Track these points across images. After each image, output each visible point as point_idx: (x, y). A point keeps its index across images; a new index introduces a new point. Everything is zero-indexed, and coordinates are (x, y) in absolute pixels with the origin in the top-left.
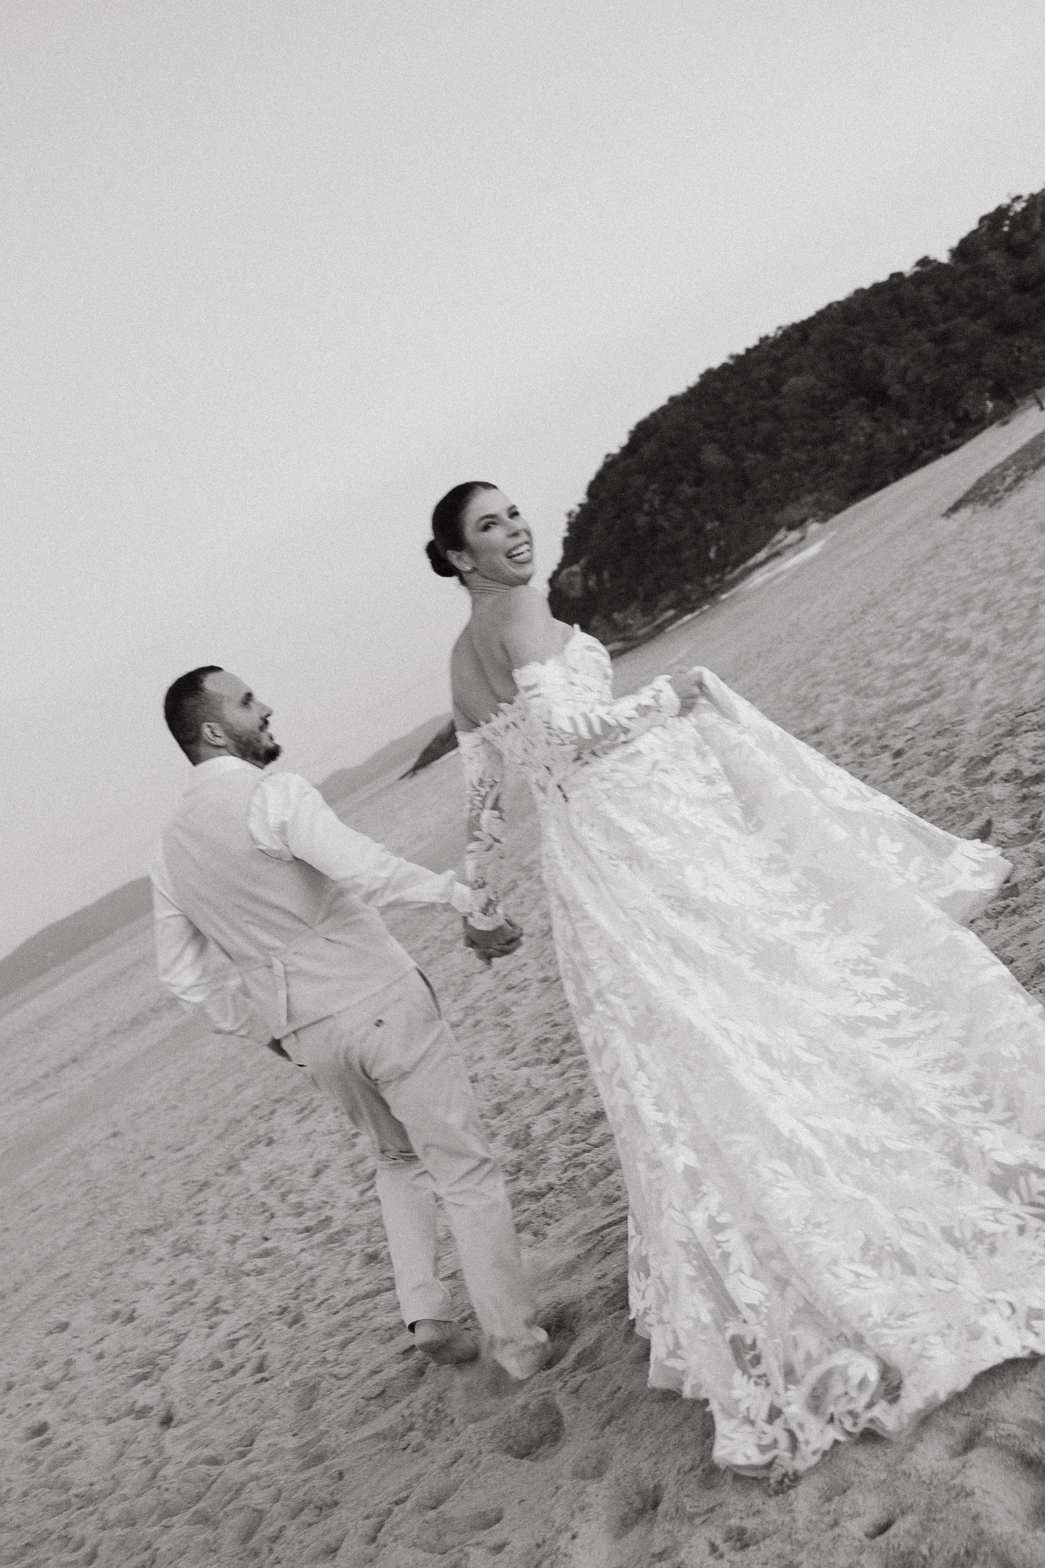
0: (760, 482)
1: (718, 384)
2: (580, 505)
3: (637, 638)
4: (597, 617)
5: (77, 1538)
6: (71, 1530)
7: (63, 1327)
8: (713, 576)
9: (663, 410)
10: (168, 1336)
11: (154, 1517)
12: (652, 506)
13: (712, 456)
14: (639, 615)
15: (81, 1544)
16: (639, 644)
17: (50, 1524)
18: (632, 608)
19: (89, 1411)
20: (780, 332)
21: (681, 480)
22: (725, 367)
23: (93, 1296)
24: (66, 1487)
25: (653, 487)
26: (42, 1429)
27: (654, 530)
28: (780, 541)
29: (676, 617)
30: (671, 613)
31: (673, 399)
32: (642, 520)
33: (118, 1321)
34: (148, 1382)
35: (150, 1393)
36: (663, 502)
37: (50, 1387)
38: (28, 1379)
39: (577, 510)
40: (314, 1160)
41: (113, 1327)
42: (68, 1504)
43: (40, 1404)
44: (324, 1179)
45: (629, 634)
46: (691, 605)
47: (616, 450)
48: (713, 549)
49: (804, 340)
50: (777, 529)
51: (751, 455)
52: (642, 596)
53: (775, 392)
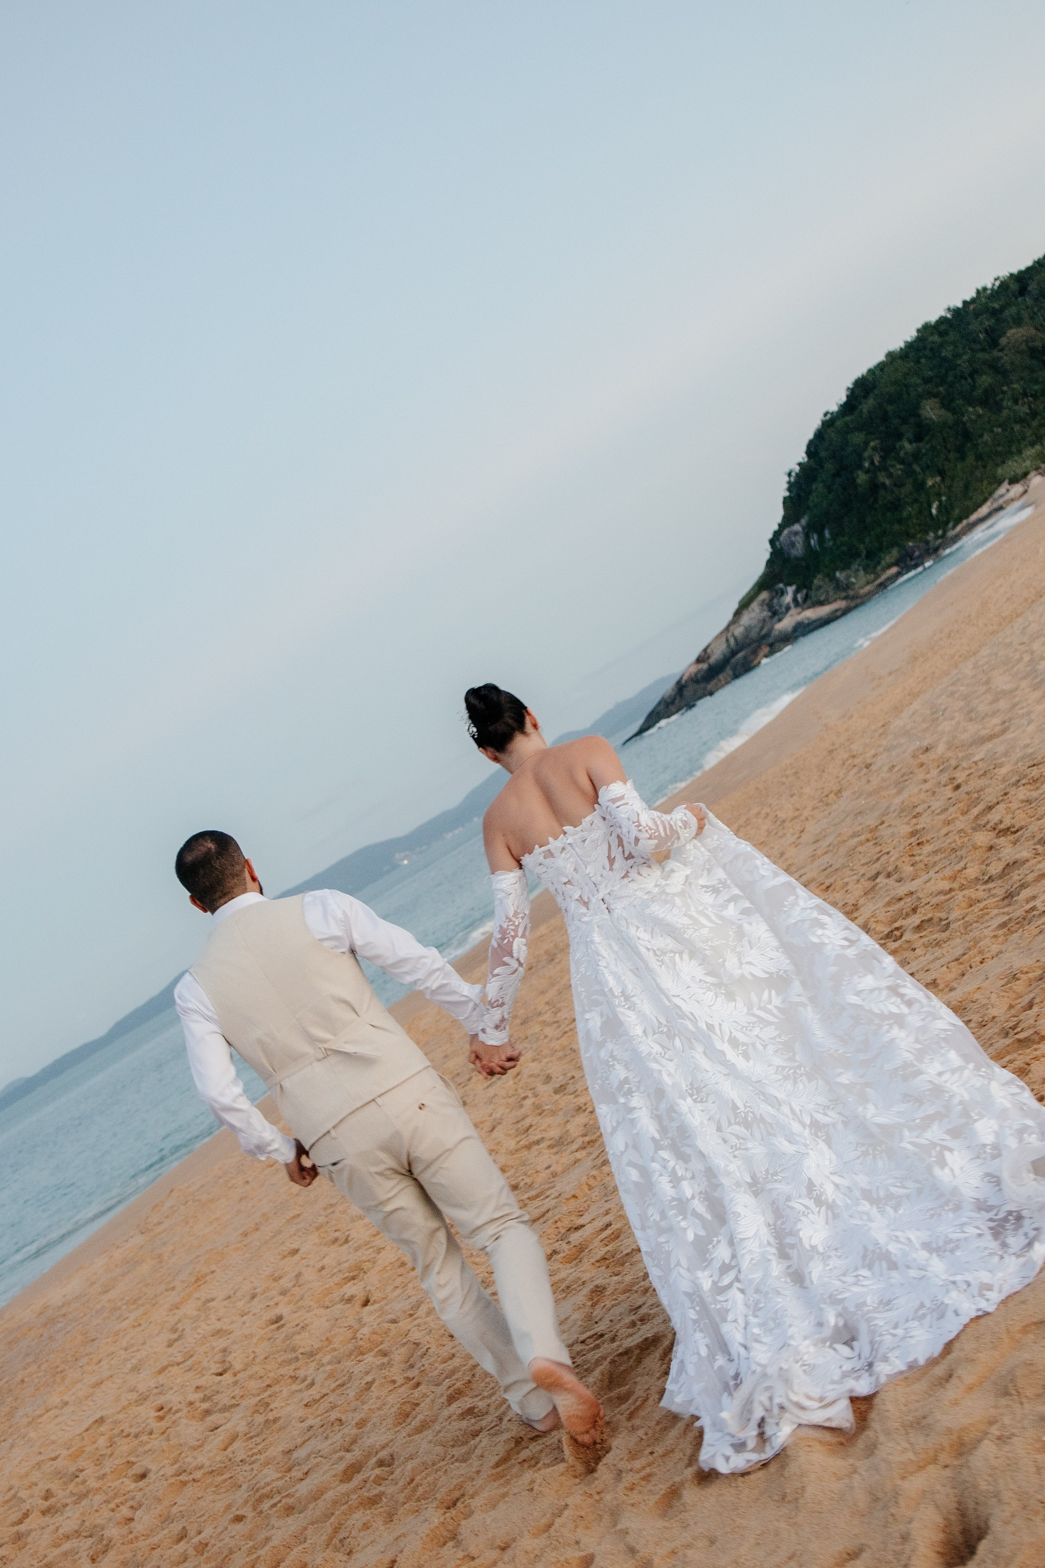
0: (981, 436)
1: (936, 338)
2: (800, 464)
3: (861, 597)
4: (820, 576)
5: (302, 1376)
6: (298, 1372)
7: (295, 1252)
8: (935, 532)
9: (881, 367)
10: (371, 1250)
11: (353, 1357)
12: (872, 463)
13: (931, 411)
14: (862, 573)
15: (305, 1380)
16: (863, 603)
17: (283, 1371)
18: (855, 566)
19: (312, 1303)
20: (997, 283)
21: (900, 436)
22: (942, 321)
23: (318, 1229)
24: (294, 1350)
25: (872, 444)
26: (279, 1318)
27: (875, 487)
28: (1002, 496)
29: (899, 574)
30: (894, 570)
31: (890, 355)
32: (862, 478)
33: (336, 1245)
34: (355, 1281)
35: (355, 1288)
36: (883, 458)
37: (284, 1293)
38: (268, 1289)
39: (797, 469)
40: (492, 1118)
41: (334, 1248)
42: (297, 1359)
43: (277, 1304)
44: (495, 1133)
45: (851, 593)
46: (913, 563)
47: (834, 408)
48: (935, 505)
49: (1023, 291)
50: (1000, 483)
51: (971, 409)
52: (864, 554)
53: (994, 343)
